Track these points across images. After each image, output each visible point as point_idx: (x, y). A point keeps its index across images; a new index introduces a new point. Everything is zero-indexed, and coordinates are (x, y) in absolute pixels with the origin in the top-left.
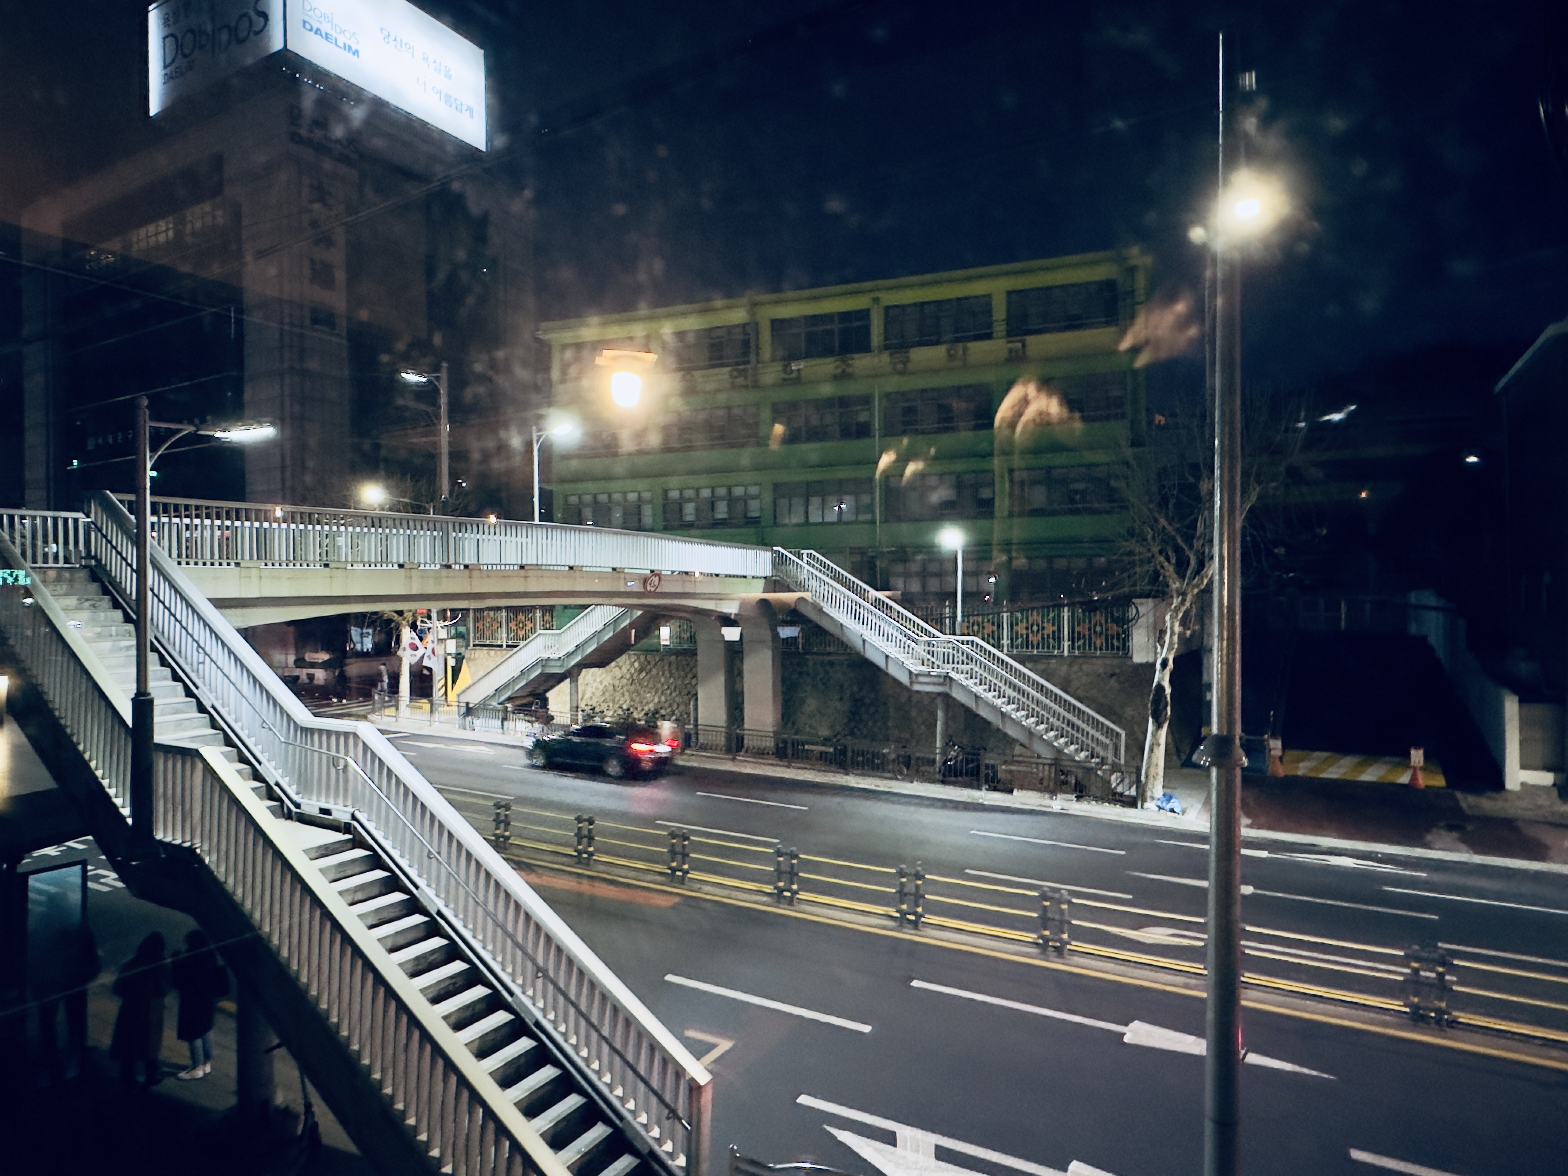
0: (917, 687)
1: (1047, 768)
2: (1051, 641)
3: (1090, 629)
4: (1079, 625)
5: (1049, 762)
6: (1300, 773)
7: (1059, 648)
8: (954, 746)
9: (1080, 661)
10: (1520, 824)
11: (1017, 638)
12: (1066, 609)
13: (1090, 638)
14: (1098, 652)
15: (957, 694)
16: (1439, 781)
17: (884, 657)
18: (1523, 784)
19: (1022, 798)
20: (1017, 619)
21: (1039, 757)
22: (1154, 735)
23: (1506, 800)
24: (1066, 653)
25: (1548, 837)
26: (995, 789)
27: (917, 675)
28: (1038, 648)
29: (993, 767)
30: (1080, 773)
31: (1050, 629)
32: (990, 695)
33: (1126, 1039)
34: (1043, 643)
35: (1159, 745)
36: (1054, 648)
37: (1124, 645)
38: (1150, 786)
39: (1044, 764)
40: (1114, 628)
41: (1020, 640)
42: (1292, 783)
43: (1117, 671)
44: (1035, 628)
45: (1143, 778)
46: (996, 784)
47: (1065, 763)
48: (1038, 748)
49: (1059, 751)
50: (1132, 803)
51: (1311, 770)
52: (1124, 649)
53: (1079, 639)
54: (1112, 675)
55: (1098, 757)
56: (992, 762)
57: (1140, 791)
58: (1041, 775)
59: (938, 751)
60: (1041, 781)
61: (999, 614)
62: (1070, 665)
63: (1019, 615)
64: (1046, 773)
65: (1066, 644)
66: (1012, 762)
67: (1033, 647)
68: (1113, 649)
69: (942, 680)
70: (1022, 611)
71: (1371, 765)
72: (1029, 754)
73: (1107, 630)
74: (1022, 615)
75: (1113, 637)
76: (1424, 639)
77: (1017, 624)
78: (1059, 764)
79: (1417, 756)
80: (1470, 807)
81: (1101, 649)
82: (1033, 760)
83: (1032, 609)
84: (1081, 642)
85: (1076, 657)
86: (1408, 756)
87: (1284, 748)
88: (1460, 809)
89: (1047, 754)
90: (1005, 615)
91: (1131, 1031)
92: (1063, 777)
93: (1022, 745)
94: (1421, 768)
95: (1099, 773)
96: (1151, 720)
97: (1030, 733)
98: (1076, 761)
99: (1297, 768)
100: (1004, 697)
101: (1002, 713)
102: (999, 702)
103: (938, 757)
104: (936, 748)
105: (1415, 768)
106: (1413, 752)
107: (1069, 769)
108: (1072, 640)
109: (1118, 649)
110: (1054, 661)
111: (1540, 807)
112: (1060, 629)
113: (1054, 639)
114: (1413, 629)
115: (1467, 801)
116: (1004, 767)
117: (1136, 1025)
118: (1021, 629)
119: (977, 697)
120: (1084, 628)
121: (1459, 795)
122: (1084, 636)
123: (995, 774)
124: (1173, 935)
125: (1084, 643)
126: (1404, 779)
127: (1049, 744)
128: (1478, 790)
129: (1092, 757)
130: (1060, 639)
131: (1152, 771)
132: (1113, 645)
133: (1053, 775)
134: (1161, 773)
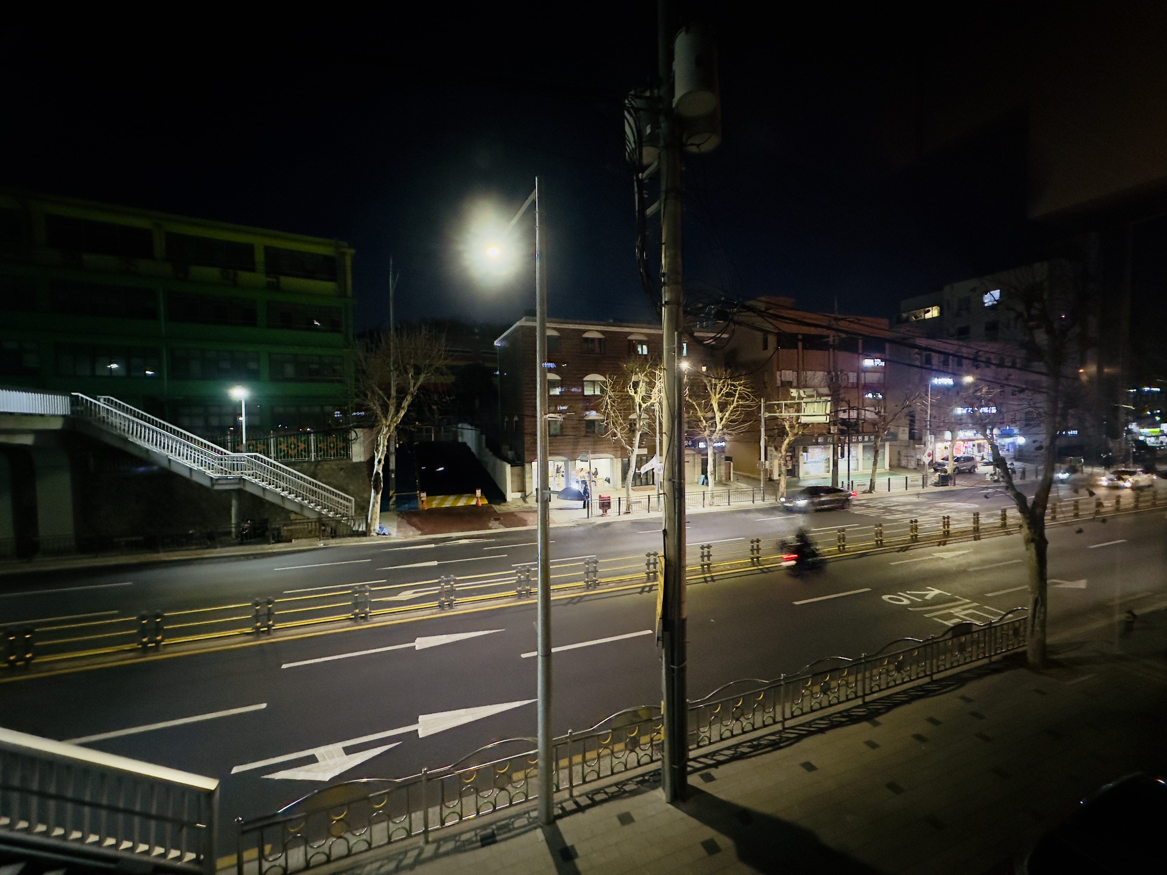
0: (217, 487)
1: (314, 524)
2: (303, 453)
3: (327, 445)
4: (320, 443)
5: (315, 520)
6: (434, 506)
7: (309, 457)
8: (247, 520)
9: (322, 463)
10: (516, 514)
11: (281, 452)
12: (312, 435)
13: (327, 451)
14: (332, 458)
15: (249, 489)
16: (486, 502)
17: (188, 470)
18: (512, 498)
19: (297, 544)
20: (280, 441)
21: (308, 519)
22: (375, 498)
23: (508, 506)
24: (313, 459)
25: (525, 516)
26: (278, 542)
27: (217, 480)
28: (294, 458)
29: (279, 529)
30: (333, 524)
31: (302, 446)
32: (271, 487)
33: (417, 648)
34: (299, 454)
35: (377, 503)
36: (305, 457)
37: (347, 453)
38: (373, 524)
39: (311, 522)
40: (341, 445)
41: (282, 454)
42: (432, 512)
43: (344, 467)
44: (293, 446)
45: (369, 521)
46: (279, 539)
47: (324, 519)
48: (306, 513)
49: (320, 513)
50: (364, 534)
51: (438, 504)
52: (347, 455)
53: (321, 452)
54: (342, 469)
55: (340, 514)
56: (277, 526)
57: (368, 529)
58: (310, 528)
59: (233, 526)
60: (310, 532)
61: (267, 439)
62: (316, 466)
63: (282, 439)
64: (314, 527)
65: (313, 454)
66: (292, 524)
67: (291, 458)
68: (340, 455)
69: (237, 481)
70: (283, 437)
71: (460, 499)
72: (301, 517)
73: (337, 445)
74: (284, 439)
75: (340, 449)
76: (464, 444)
77: (281, 444)
78: (321, 521)
79: (478, 492)
80: (499, 510)
81: (334, 456)
82: (305, 521)
83: (291, 436)
84: (322, 453)
85: (320, 461)
86: (475, 493)
87: (427, 495)
88: (495, 511)
89: (313, 516)
90: (272, 440)
91: (417, 644)
92: (323, 528)
93: (296, 513)
94: (480, 498)
95: (343, 521)
96: (373, 491)
97: (302, 506)
98: (330, 517)
99: (432, 504)
100: (280, 487)
101: (282, 496)
102: (278, 490)
103: (233, 530)
104: (231, 524)
105: (477, 498)
106: (477, 491)
107: (327, 522)
108: (317, 451)
109: (344, 456)
110: (305, 464)
111: (519, 506)
112: (309, 445)
113: (305, 452)
114: (460, 440)
115: (496, 508)
116: (285, 528)
117: (418, 640)
118: (283, 447)
119: (264, 489)
120: (324, 446)
121: (493, 506)
122: (324, 449)
123: (279, 533)
124: (414, 593)
125: (324, 453)
126: (474, 502)
127: (312, 510)
128: (499, 504)
129: (337, 514)
130: (309, 452)
131: (374, 517)
132: (340, 453)
133: (317, 527)
134: (378, 517)
